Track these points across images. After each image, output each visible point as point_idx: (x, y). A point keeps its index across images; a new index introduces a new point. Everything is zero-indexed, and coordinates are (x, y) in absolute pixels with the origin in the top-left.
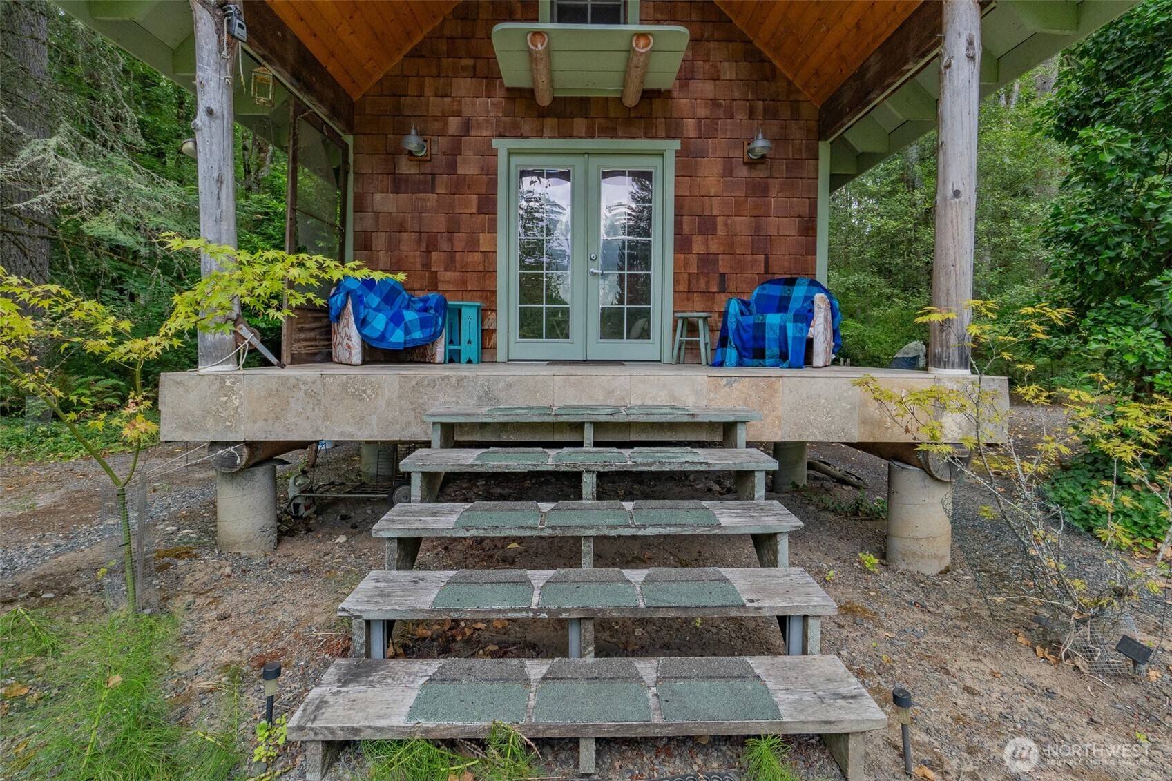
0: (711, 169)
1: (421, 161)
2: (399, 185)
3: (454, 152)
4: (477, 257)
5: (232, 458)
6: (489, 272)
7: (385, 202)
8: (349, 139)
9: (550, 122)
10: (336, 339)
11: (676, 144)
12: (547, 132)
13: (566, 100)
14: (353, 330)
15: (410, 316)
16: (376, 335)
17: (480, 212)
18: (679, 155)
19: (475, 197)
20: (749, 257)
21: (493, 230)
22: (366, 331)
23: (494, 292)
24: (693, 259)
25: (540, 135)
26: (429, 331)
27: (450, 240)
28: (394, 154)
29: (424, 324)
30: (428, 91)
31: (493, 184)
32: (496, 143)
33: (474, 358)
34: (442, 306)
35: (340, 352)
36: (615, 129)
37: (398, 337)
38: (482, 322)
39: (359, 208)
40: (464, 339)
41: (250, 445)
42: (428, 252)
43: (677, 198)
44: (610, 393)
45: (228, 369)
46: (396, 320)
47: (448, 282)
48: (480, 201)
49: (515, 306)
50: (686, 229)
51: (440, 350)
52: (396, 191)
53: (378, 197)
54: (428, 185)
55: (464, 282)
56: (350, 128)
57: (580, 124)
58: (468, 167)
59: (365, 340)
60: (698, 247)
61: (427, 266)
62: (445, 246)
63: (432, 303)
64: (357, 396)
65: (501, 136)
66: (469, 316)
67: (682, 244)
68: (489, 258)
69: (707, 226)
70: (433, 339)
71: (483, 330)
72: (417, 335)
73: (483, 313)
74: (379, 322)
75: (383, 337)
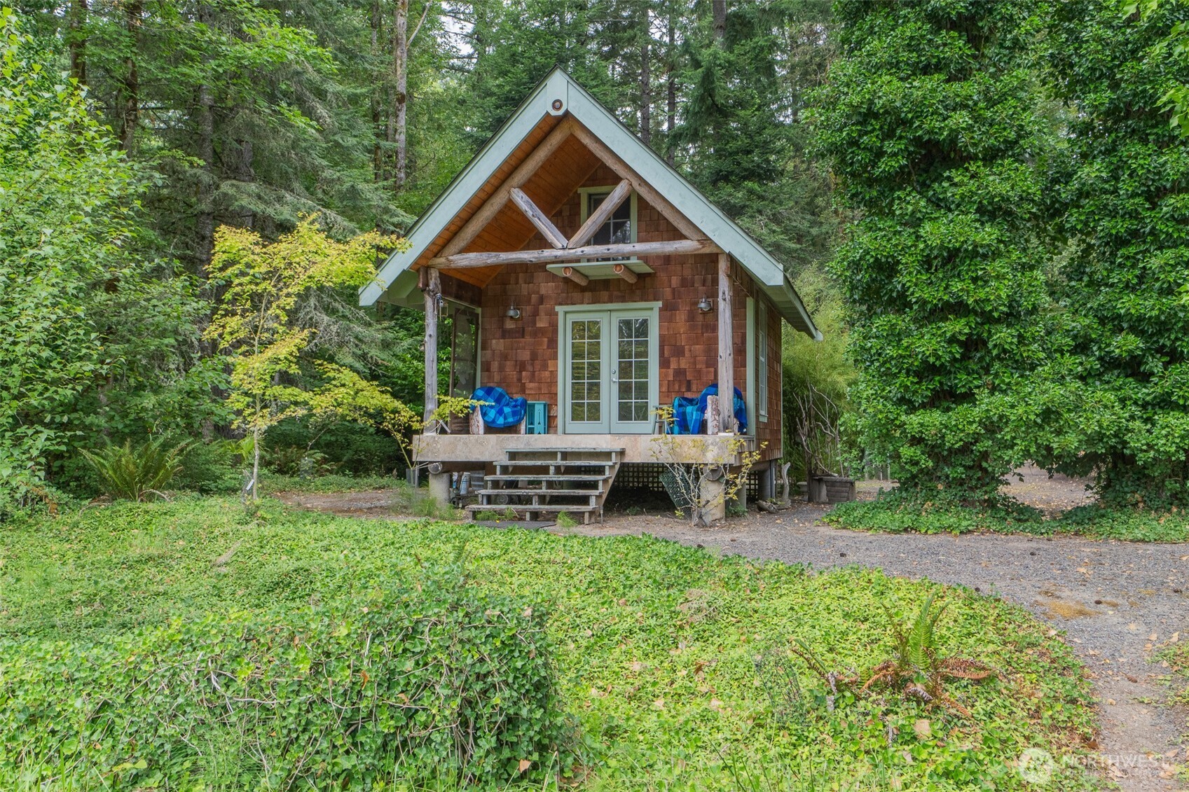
0: (681, 316)
1: (517, 320)
2: (505, 334)
3: (535, 314)
4: (547, 374)
5: (437, 467)
6: (553, 382)
7: (498, 344)
8: (479, 310)
9: (588, 295)
10: (472, 422)
11: (660, 304)
12: (586, 300)
13: (595, 281)
14: (480, 418)
15: (507, 410)
16: (490, 420)
17: (548, 347)
18: (661, 310)
19: (546, 340)
20: (705, 370)
21: (555, 357)
22: (486, 418)
23: (556, 394)
24: (671, 372)
25: (582, 303)
26: (517, 418)
27: (532, 364)
28: (503, 317)
29: (514, 413)
30: (521, 281)
31: (555, 331)
32: (558, 308)
33: (542, 431)
34: (524, 404)
35: (473, 428)
36: (624, 297)
37: (501, 421)
38: (549, 412)
39: (483, 348)
40: (536, 421)
41: (443, 463)
42: (520, 372)
43: (661, 336)
44: (573, 442)
45: (434, 434)
46: (500, 412)
47: (531, 389)
48: (549, 341)
49: (569, 402)
50: (666, 354)
51: (523, 427)
52: (503, 337)
53: (494, 341)
54: (521, 333)
55: (540, 389)
56: (479, 305)
57: (605, 294)
58: (542, 323)
59: (485, 422)
60: (673, 365)
61: (519, 380)
62: (530, 368)
63: (519, 403)
64: (481, 444)
65: (560, 304)
66: (539, 410)
67: (664, 363)
68: (554, 374)
69: (679, 352)
70: (519, 422)
71: (549, 417)
72: (510, 420)
73: (548, 408)
74: (492, 414)
75: (494, 421)
